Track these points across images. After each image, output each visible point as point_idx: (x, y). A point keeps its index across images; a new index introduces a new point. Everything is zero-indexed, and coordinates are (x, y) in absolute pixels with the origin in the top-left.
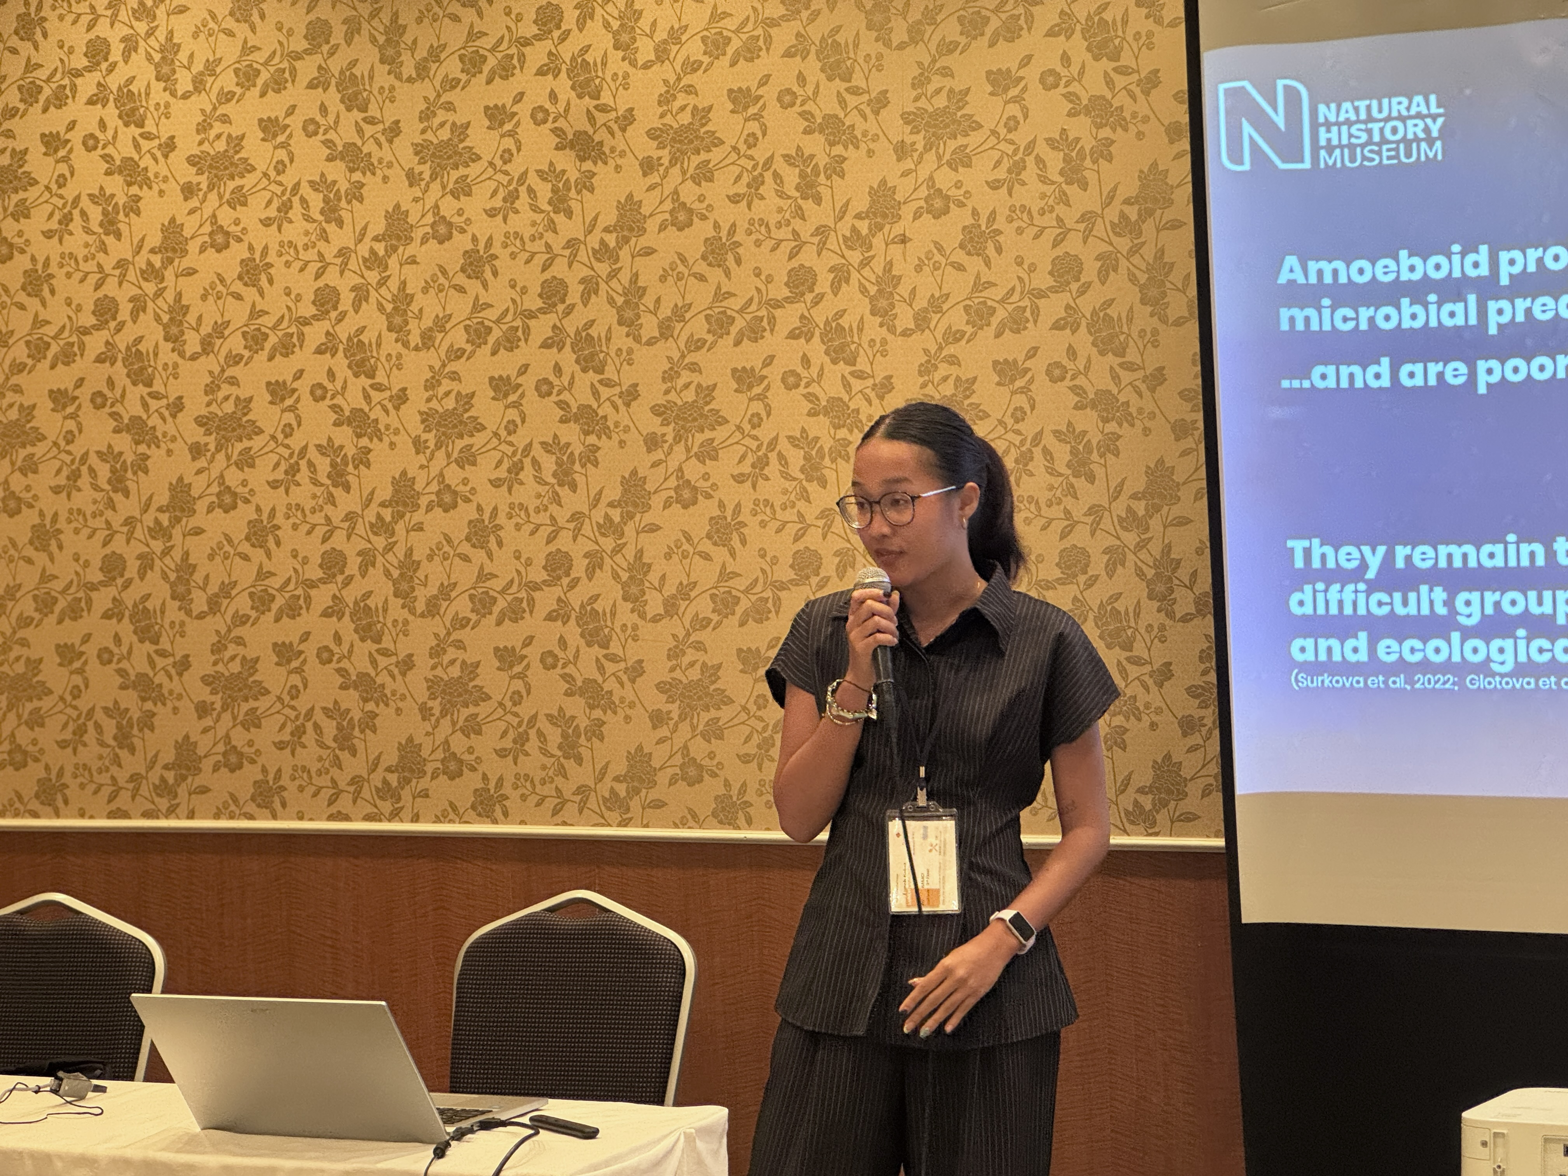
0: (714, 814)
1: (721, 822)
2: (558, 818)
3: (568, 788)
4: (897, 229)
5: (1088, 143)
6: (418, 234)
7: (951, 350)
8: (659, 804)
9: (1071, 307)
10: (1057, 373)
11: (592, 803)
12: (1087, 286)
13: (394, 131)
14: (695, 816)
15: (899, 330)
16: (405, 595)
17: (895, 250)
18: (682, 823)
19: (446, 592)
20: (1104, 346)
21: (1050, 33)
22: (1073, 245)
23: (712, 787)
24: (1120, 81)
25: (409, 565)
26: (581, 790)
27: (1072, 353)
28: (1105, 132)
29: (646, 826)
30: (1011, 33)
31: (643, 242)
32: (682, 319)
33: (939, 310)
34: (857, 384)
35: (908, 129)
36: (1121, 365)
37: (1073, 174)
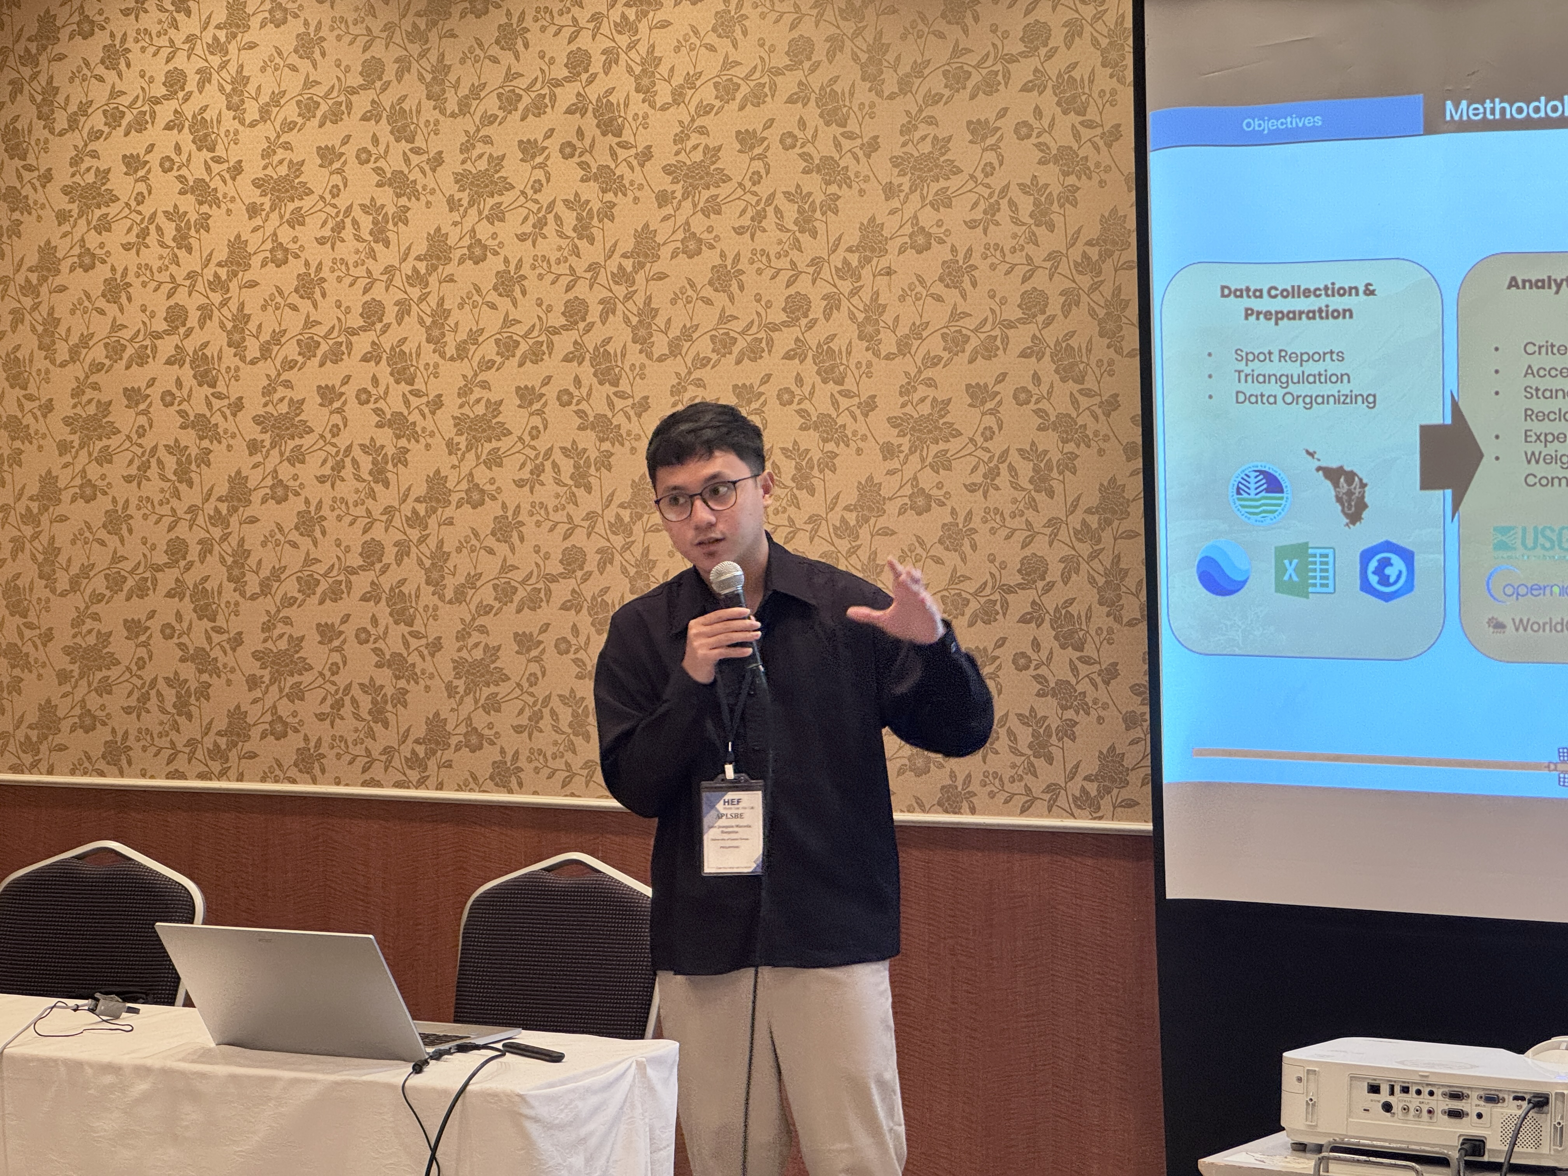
2: (567, 790)
3: (577, 762)
4: (884, 263)
5: (1056, 189)
6: (456, 255)
7: (928, 373)
9: (1037, 338)
10: (1022, 397)
12: (1052, 318)
13: (437, 161)
15: (883, 354)
16: (435, 583)
17: (882, 281)
19: (472, 581)
20: (1066, 373)
21: (1025, 89)
22: (1040, 280)
24: (1086, 133)
25: (440, 556)
26: (589, 763)
27: (1036, 379)
28: (1072, 180)
30: (990, 86)
31: (657, 268)
32: (689, 338)
33: (919, 337)
34: (844, 403)
35: (896, 171)
36: (1080, 391)
37: (1041, 216)
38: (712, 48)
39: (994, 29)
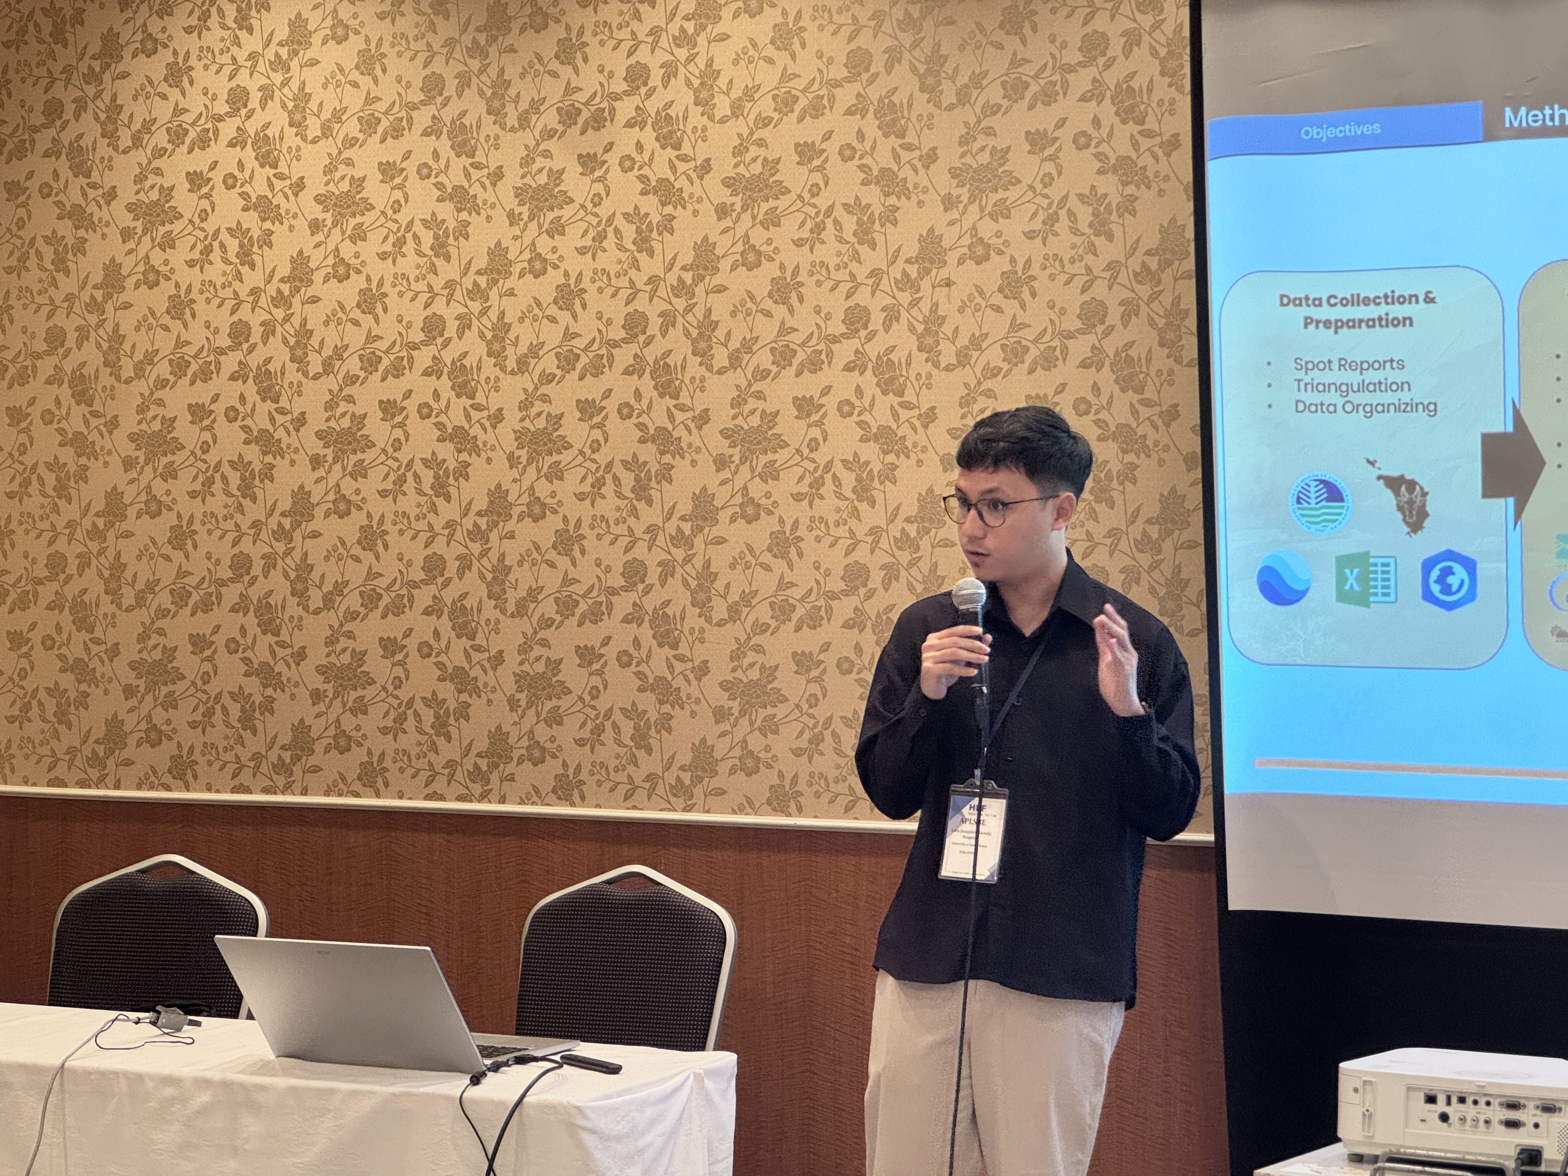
0: (769, 802)
1: (774, 810)
2: (629, 803)
3: (639, 776)
4: (943, 274)
5: (1115, 199)
6: (516, 269)
7: (988, 384)
8: (721, 792)
9: (1096, 348)
10: (1082, 407)
11: (660, 790)
12: (1111, 328)
13: (498, 176)
14: (751, 803)
15: (943, 365)
16: (497, 598)
17: (941, 292)
18: (741, 810)
19: (534, 594)
20: (1126, 383)
21: (1084, 99)
22: (1099, 290)
23: (768, 778)
24: (1144, 143)
25: (502, 570)
26: (651, 778)
27: (1096, 389)
28: (1131, 189)
29: (708, 812)
30: (1048, 97)
31: (717, 280)
32: (749, 351)
33: (979, 347)
34: (904, 414)
35: (955, 182)
36: (1140, 401)
37: (1101, 227)
38: (770, 61)
39: (1052, 39)
